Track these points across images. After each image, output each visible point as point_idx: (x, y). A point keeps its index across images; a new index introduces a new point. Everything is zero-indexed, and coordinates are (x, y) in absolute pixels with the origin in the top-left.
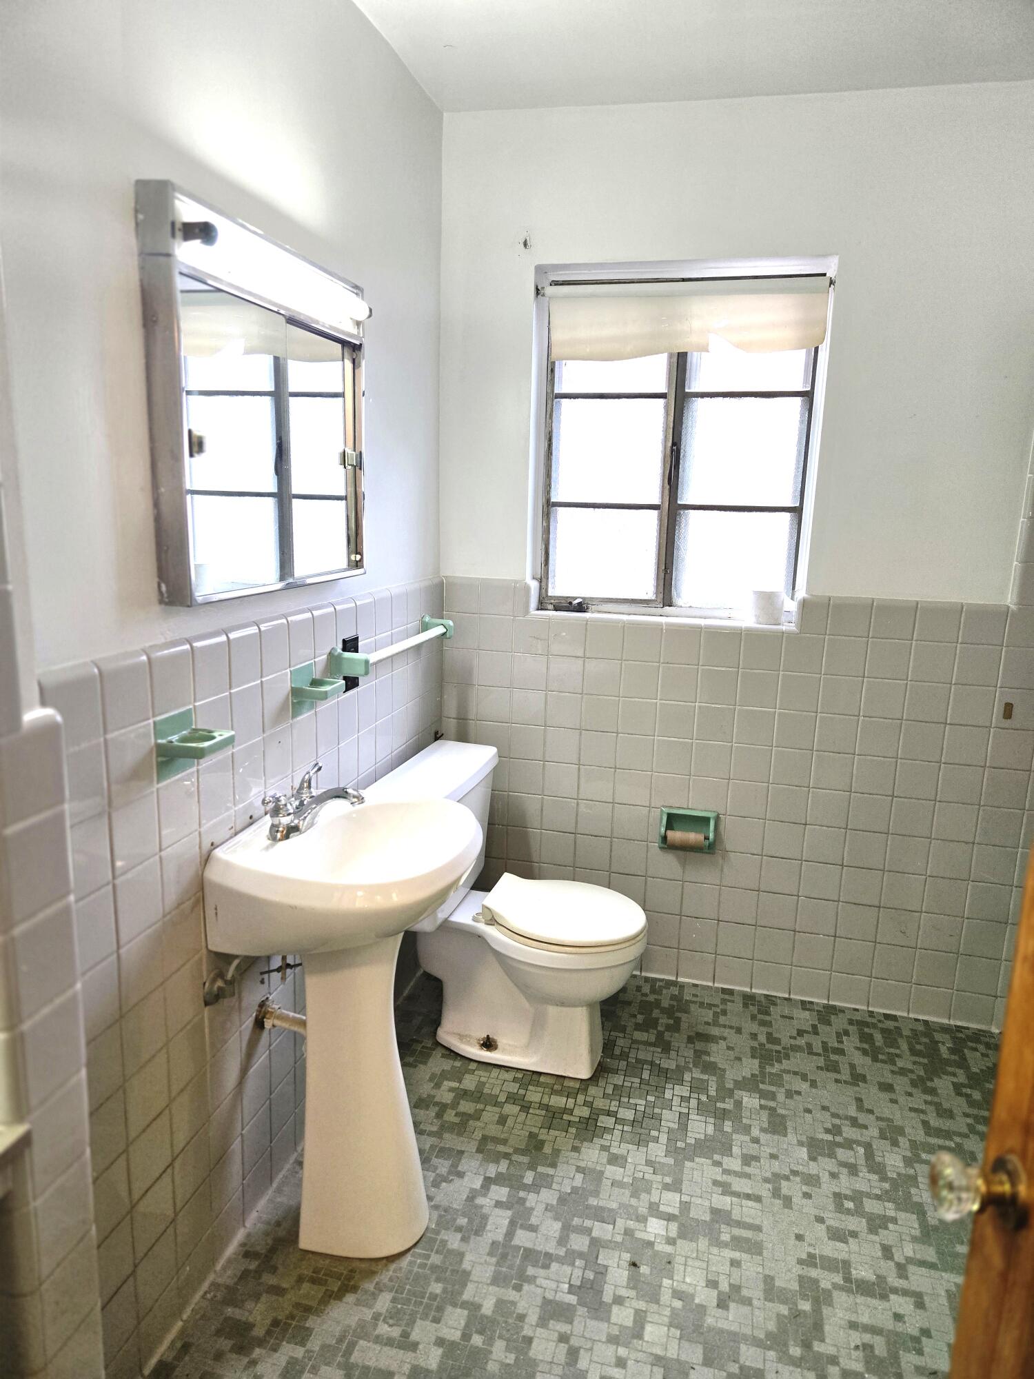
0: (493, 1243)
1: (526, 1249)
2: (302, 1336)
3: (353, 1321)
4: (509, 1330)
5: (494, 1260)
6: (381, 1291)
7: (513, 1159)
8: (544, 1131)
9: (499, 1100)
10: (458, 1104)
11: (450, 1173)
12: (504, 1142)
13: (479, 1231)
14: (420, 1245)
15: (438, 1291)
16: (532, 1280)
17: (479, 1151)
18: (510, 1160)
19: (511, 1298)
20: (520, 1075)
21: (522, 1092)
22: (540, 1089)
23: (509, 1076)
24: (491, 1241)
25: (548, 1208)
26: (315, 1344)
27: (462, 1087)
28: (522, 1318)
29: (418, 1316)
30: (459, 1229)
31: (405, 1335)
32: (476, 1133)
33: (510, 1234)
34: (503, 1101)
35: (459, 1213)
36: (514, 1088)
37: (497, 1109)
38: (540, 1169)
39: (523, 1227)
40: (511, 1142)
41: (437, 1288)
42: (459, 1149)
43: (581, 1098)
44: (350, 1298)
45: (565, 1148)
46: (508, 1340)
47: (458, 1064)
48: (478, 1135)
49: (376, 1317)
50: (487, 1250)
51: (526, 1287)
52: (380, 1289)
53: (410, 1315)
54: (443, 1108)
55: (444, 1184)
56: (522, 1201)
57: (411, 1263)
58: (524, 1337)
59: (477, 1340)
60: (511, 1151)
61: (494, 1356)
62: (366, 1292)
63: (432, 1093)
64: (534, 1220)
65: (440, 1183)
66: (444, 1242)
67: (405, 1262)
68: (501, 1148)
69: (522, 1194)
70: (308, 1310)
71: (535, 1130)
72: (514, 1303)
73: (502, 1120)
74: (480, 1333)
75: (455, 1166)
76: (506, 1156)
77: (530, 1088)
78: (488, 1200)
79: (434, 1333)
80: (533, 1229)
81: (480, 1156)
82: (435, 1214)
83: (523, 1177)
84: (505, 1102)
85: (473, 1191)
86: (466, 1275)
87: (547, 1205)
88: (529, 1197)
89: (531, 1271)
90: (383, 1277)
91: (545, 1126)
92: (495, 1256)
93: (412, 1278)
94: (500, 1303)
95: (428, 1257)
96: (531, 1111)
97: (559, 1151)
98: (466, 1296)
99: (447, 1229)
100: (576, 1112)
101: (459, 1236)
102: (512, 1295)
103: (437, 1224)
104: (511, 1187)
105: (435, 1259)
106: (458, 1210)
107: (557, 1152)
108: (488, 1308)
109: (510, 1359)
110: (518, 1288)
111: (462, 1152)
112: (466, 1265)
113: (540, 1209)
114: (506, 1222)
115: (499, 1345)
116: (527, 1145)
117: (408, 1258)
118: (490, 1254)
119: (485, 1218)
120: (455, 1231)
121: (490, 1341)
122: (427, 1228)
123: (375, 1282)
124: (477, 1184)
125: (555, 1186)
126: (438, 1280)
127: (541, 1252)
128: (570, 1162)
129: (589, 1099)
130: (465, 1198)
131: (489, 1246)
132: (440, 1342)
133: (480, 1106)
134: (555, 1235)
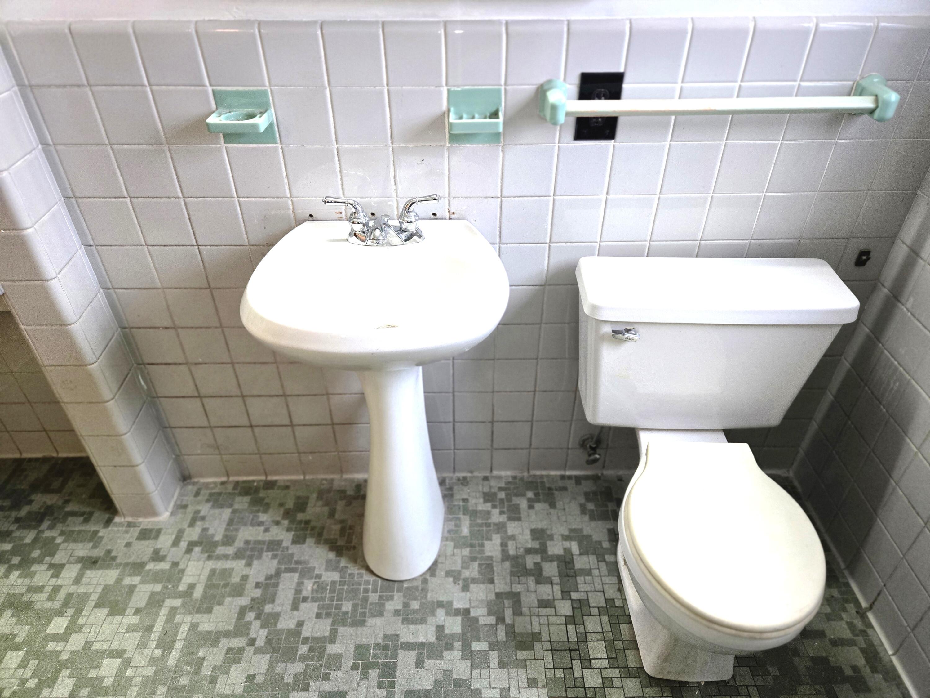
0: (397, 636)
1: (395, 664)
2: (298, 540)
3: (313, 563)
4: (314, 670)
5: (380, 641)
6: (340, 572)
7: (499, 626)
8: (547, 645)
9: (572, 594)
10: (551, 561)
11: (465, 580)
12: (518, 612)
13: (406, 621)
14: (385, 583)
15: (344, 609)
16: (365, 676)
17: (498, 595)
18: (497, 624)
19: (343, 665)
20: (618, 603)
21: (595, 611)
22: (608, 628)
23: (611, 593)
24: (398, 633)
25: (447, 673)
26: (295, 550)
27: (575, 557)
28: (326, 677)
29: (321, 603)
30: (406, 605)
31: (305, 600)
32: (519, 586)
33: (408, 646)
34: (573, 598)
35: (424, 601)
36: (597, 600)
37: (559, 595)
38: (494, 654)
39: (419, 655)
40: (519, 619)
41: (347, 606)
42: (496, 578)
43: (615, 672)
44: (332, 555)
45: (529, 672)
46: (305, 672)
47: (606, 545)
48: (517, 588)
49: (319, 576)
50: (388, 633)
51: (357, 674)
52: (342, 571)
53: (321, 597)
54: (542, 551)
55: (451, 579)
56: (449, 647)
57: (368, 582)
58: (309, 684)
59: (303, 649)
60: (508, 620)
61: (290, 665)
62: (339, 562)
63: (555, 537)
64: (428, 663)
65: (451, 576)
66: (391, 598)
67: (368, 577)
68: (508, 614)
69: (458, 645)
70: (320, 535)
71: (545, 636)
72: (339, 668)
73: (544, 604)
74: (311, 650)
75: (474, 581)
76: (501, 619)
77: (605, 619)
78: (443, 618)
79: (308, 617)
80: (420, 664)
81: (493, 597)
82: (419, 583)
83: (478, 640)
84: (572, 600)
85: (450, 603)
86: (362, 623)
87: (451, 671)
88: (455, 653)
89: (373, 674)
90: (352, 568)
91: (554, 645)
92: (384, 641)
93: (354, 587)
94: (338, 657)
95: (375, 591)
96: (570, 627)
97: (525, 667)
98: (341, 629)
99: (404, 596)
100: (588, 673)
101: (400, 607)
102: (347, 664)
103: (408, 588)
104: (464, 634)
105: (373, 597)
106: (426, 598)
107: (523, 664)
108: (332, 649)
109: (288, 679)
110: (355, 667)
111: (492, 581)
112: (371, 621)
113: (443, 664)
114: (422, 639)
115: (299, 667)
116: (521, 635)
117: (372, 579)
118: (385, 636)
119: (423, 621)
120: (404, 603)
121: (303, 658)
122: (402, 582)
123: (347, 565)
124: (458, 605)
125: (475, 673)
126: (355, 606)
127: (394, 677)
128: (511, 680)
129: (616, 682)
130: (441, 599)
131: (393, 633)
132: (300, 624)
133: (556, 580)
134: (416, 685)
